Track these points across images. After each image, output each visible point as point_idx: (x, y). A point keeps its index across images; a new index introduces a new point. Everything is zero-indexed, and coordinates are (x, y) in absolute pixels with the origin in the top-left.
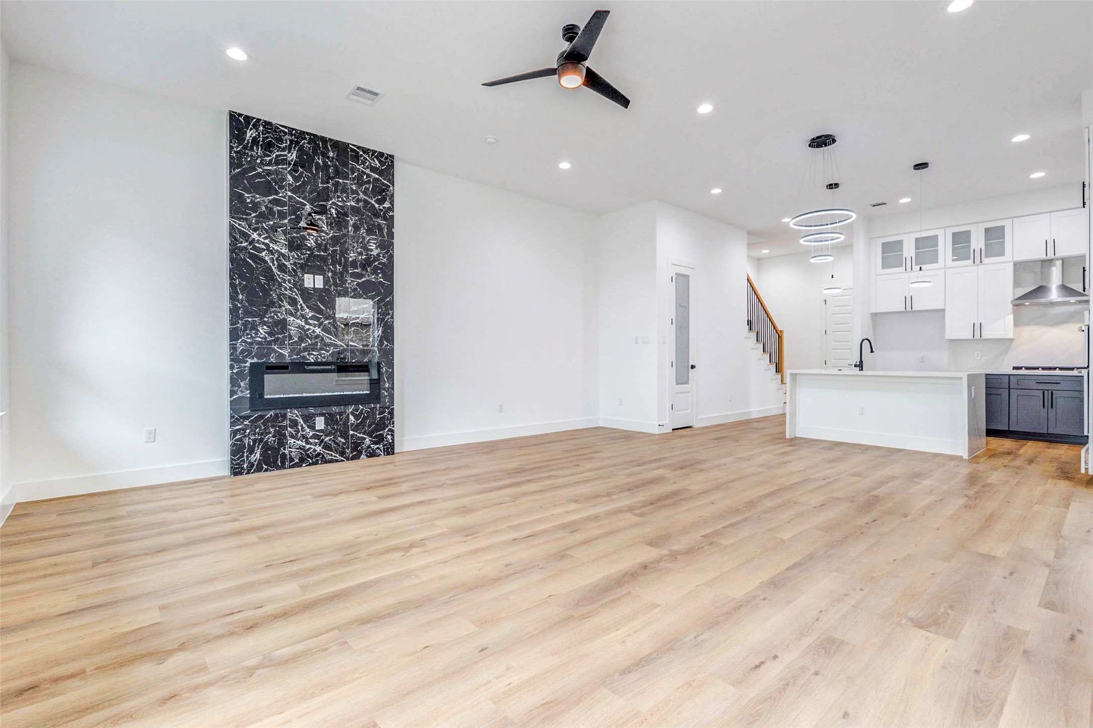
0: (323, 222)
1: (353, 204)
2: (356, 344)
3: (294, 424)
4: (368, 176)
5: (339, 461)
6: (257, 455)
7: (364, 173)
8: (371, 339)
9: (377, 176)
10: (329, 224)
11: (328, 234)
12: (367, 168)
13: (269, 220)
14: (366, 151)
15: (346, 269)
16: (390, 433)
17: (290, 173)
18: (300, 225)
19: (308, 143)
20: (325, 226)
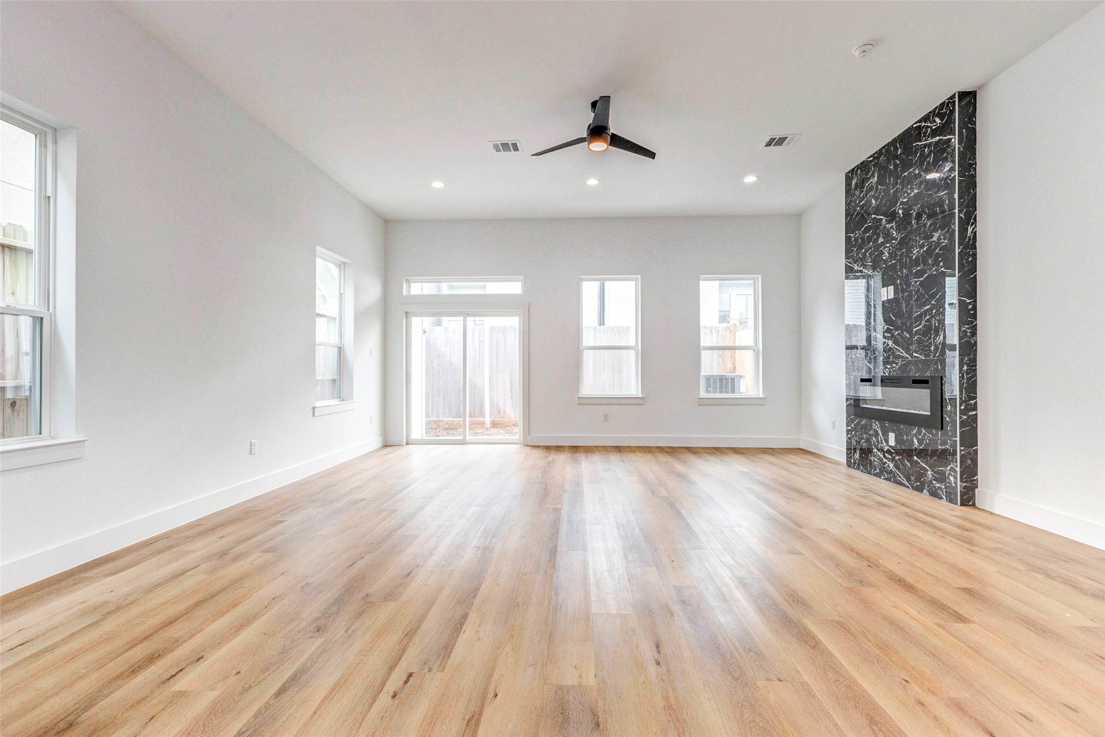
0: (894, 229)
1: (916, 191)
2: (918, 355)
3: (877, 434)
4: (929, 145)
5: (906, 487)
6: (857, 456)
7: (925, 146)
8: (932, 348)
9: (938, 138)
10: (898, 229)
11: (896, 239)
12: (929, 136)
14: (926, 118)
15: (910, 271)
16: (953, 474)
17: (874, 197)
18: (879, 242)
19: (884, 157)
20: (894, 233)
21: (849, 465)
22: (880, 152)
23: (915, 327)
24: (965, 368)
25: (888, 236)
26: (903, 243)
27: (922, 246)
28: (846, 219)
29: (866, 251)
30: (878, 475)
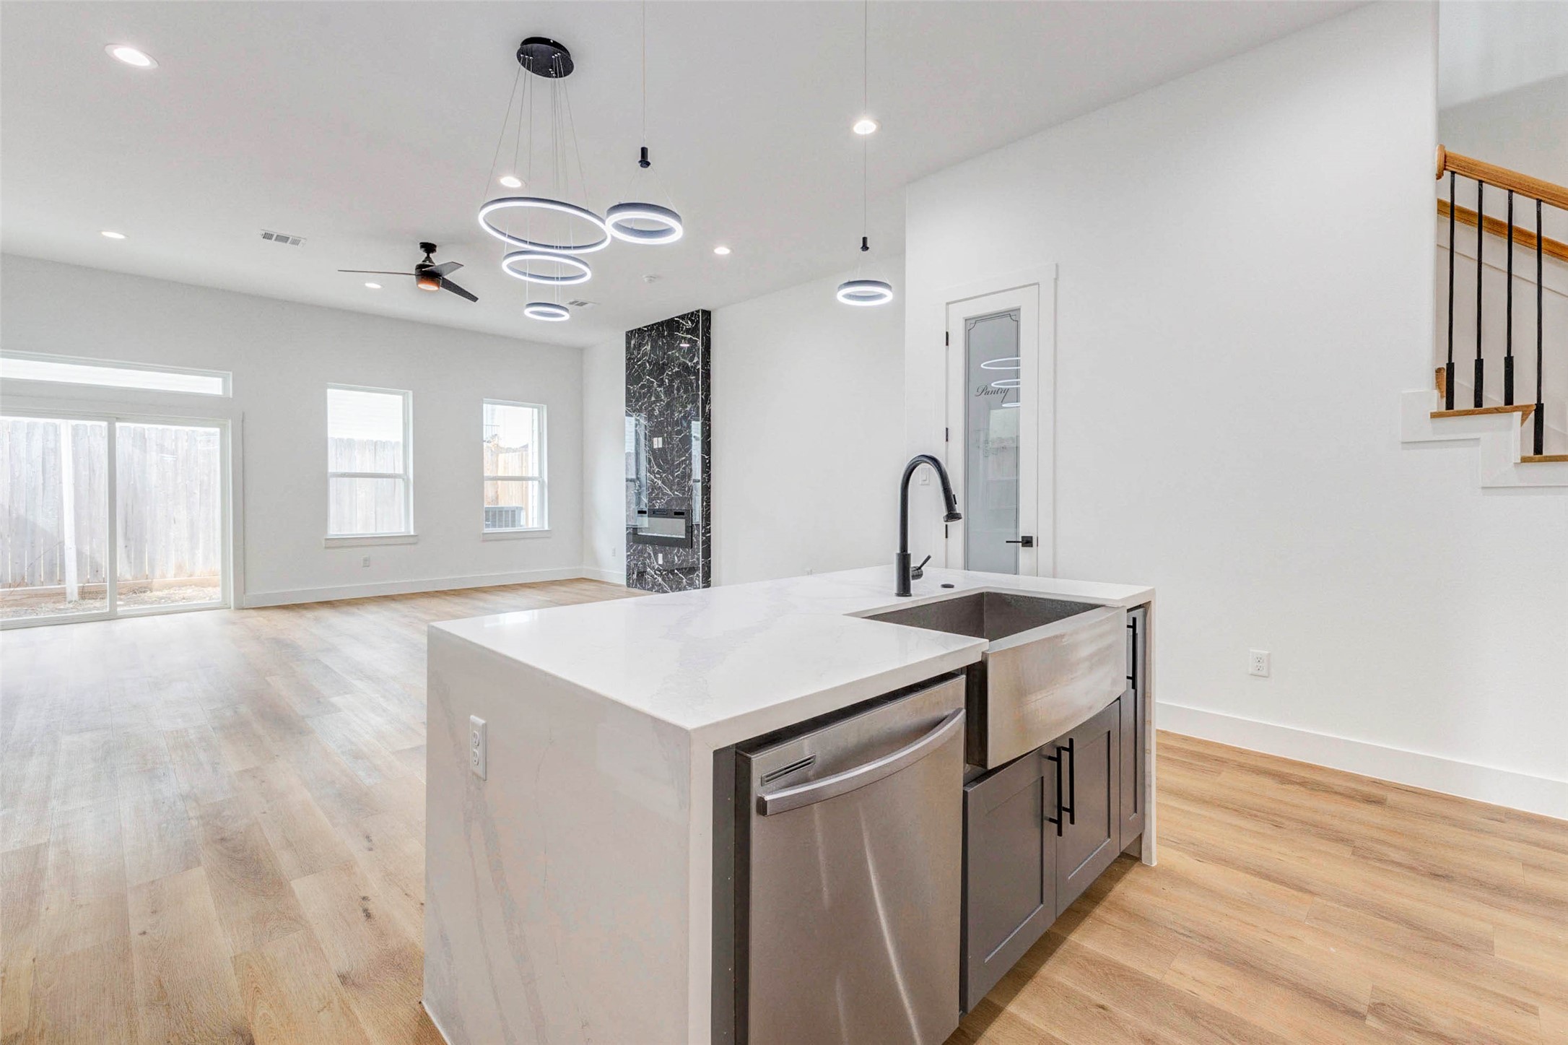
0: (662, 393)
1: (677, 369)
2: (678, 494)
3: (649, 557)
4: (685, 338)
6: (635, 576)
7: (682, 337)
8: (686, 488)
9: (689, 336)
10: (665, 393)
11: (664, 402)
12: (684, 332)
13: (639, 402)
14: (682, 317)
15: (672, 429)
16: (697, 579)
17: (648, 361)
18: (652, 399)
19: (656, 332)
20: (663, 396)
21: (628, 585)
22: (652, 327)
23: (676, 473)
24: (705, 504)
25: (658, 399)
26: (668, 404)
27: (680, 412)
28: (627, 372)
29: (643, 404)
30: (651, 589)
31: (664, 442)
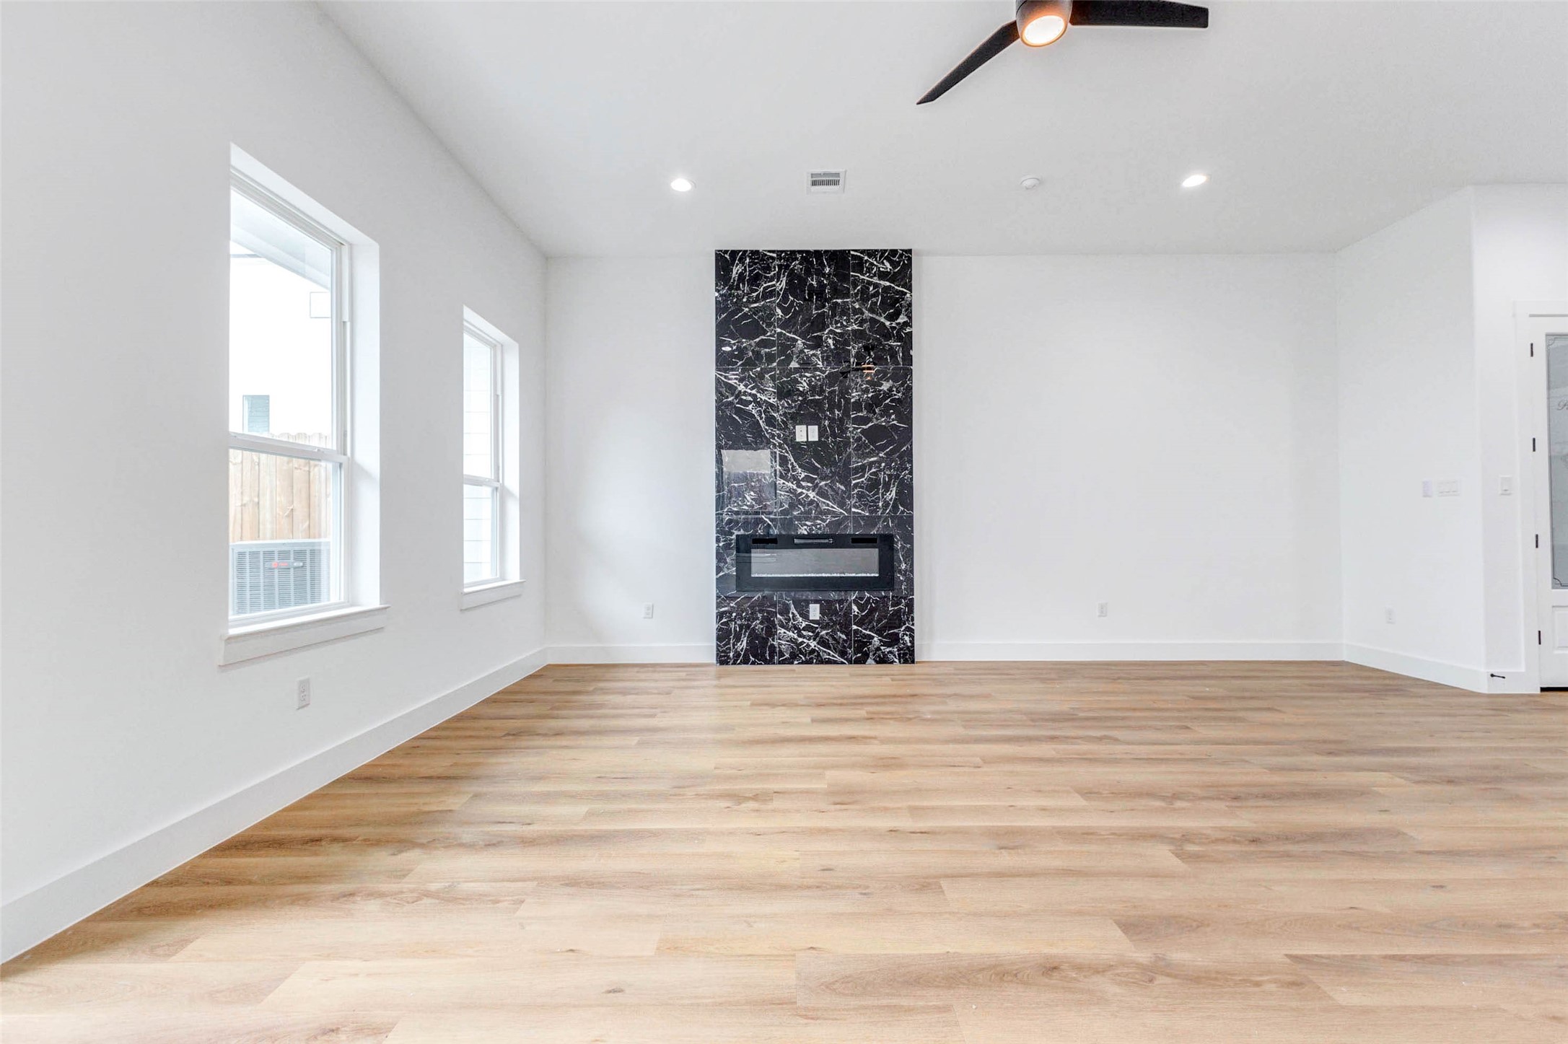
0: (818, 358)
1: (856, 327)
2: (859, 511)
3: (785, 610)
4: (876, 286)
5: (839, 664)
6: (743, 644)
7: (870, 283)
8: (881, 504)
9: (888, 284)
10: (826, 359)
11: (823, 372)
12: (875, 276)
13: (756, 366)
14: (872, 253)
15: (846, 414)
16: (908, 633)
17: (779, 305)
18: (791, 366)
19: (799, 264)
20: (820, 363)
21: (723, 659)
22: (792, 255)
23: (854, 479)
25: (807, 364)
26: (835, 379)
27: (866, 391)
29: (764, 371)
30: (789, 661)
31: (822, 433)
